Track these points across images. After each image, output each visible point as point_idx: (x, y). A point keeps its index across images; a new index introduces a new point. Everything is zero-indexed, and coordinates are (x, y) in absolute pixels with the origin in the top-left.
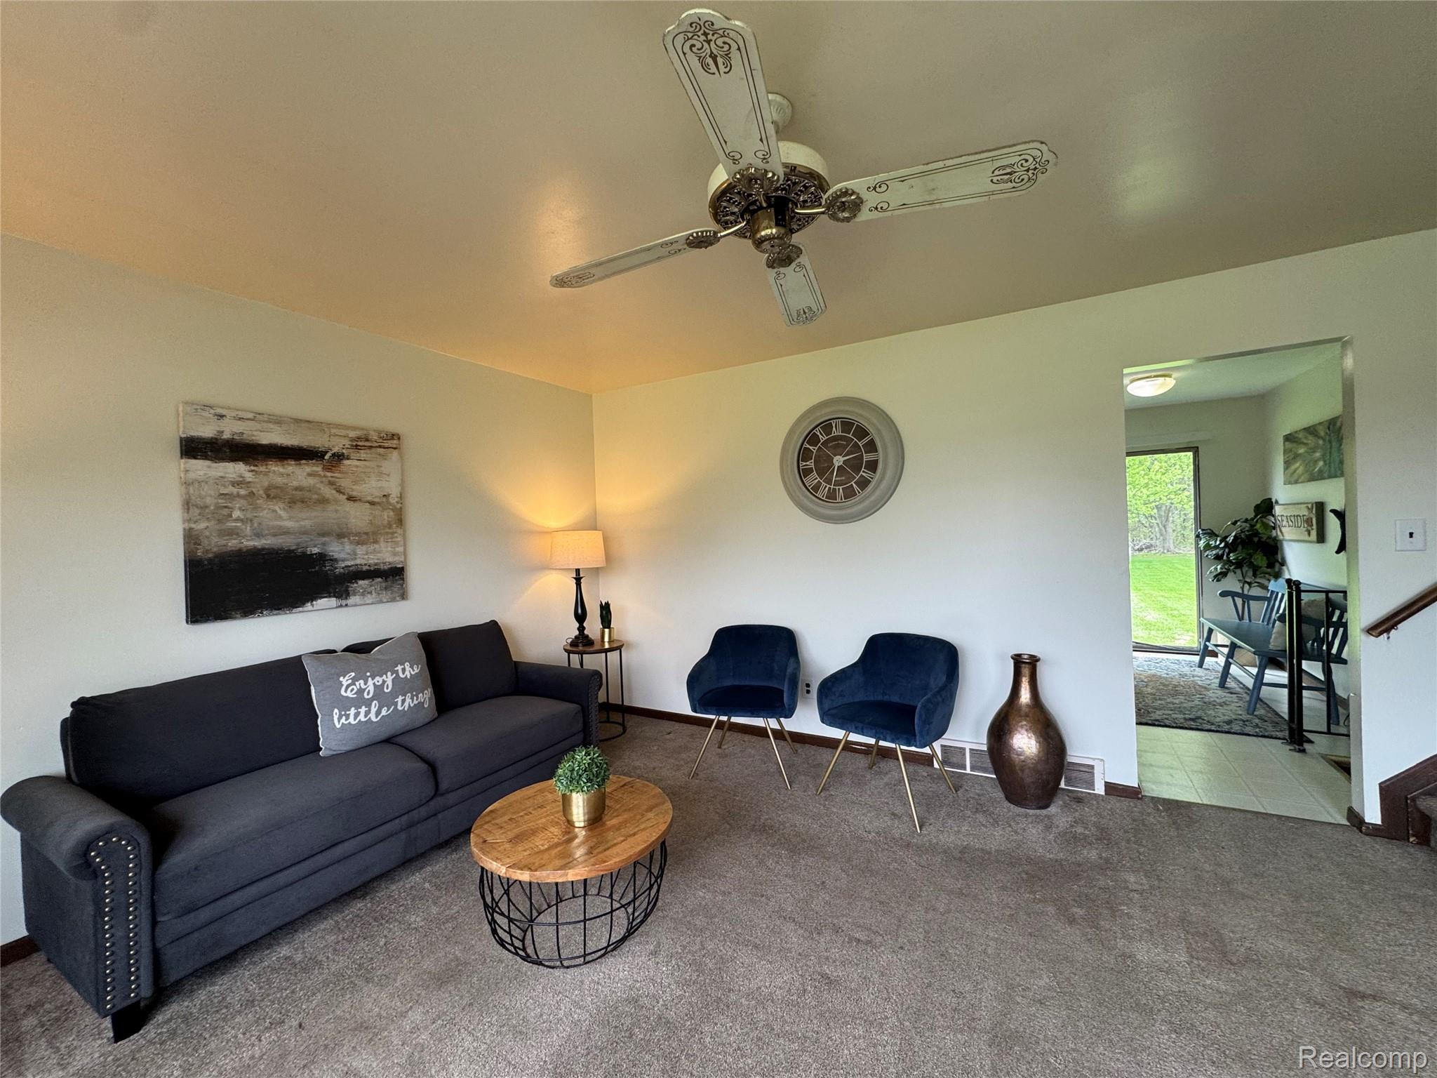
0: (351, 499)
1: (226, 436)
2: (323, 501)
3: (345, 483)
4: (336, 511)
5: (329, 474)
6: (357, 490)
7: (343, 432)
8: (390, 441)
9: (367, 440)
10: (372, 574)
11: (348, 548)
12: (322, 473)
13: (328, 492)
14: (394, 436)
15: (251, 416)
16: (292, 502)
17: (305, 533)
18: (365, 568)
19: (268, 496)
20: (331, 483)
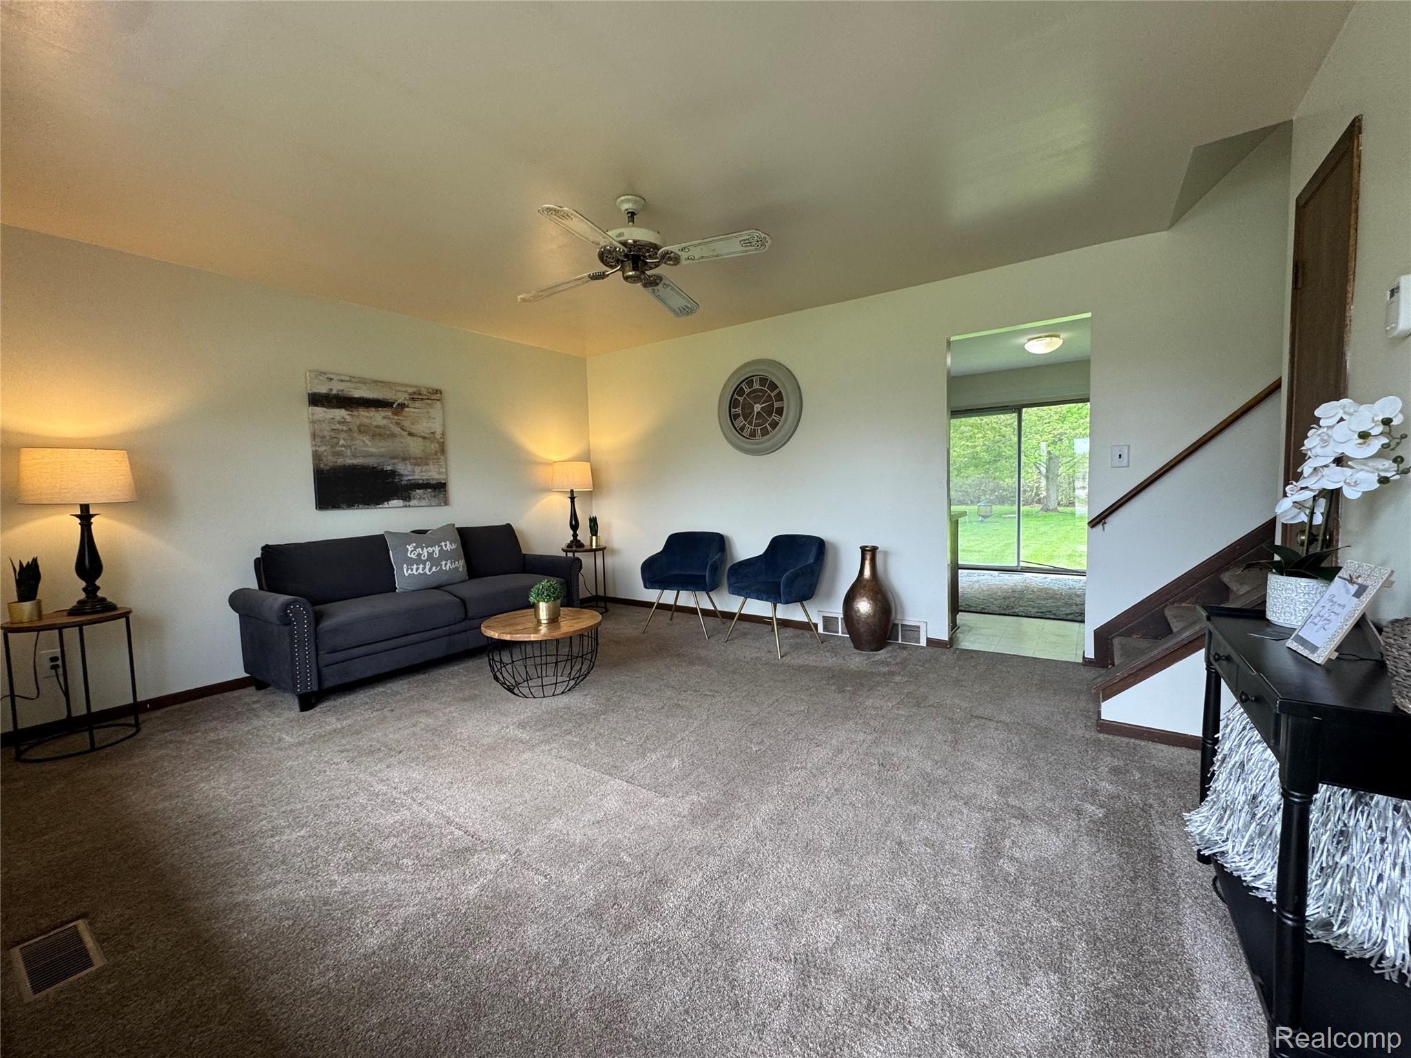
0: (410, 434)
1: (334, 392)
2: (393, 435)
3: (406, 423)
4: (402, 442)
5: (396, 417)
6: (416, 429)
7: (404, 389)
8: (435, 395)
9: (420, 394)
10: (425, 486)
11: (409, 467)
12: (392, 417)
13: (396, 430)
14: (437, 391)
15: (348, 379)
16: (374, 436)
17: (382, 456)
18: (421, 482)
19: (360, 431)
20: (398, 424)
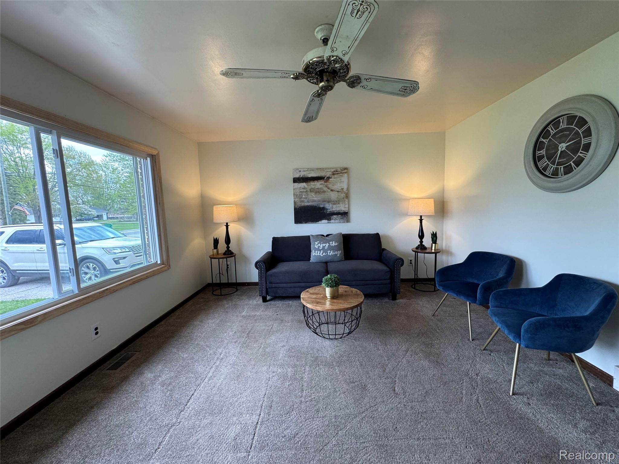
0: (332, 190)
1: (301, 176)
2: (324, 192)
3: (330, 186)
4: (328, 194)
5: (326, 184)
6: (334, 188)
7: (330, 170)
9: (337, 171)
10: (338, 214)
11: (331, 205)
12: (324, 183)
13: (325, 189)
14: (345, 169)
15: (306, 170)
16: (316, 193)
17: (319, 201)
18: (336, 212)
19: (310, 191)
20: (326, 186)
